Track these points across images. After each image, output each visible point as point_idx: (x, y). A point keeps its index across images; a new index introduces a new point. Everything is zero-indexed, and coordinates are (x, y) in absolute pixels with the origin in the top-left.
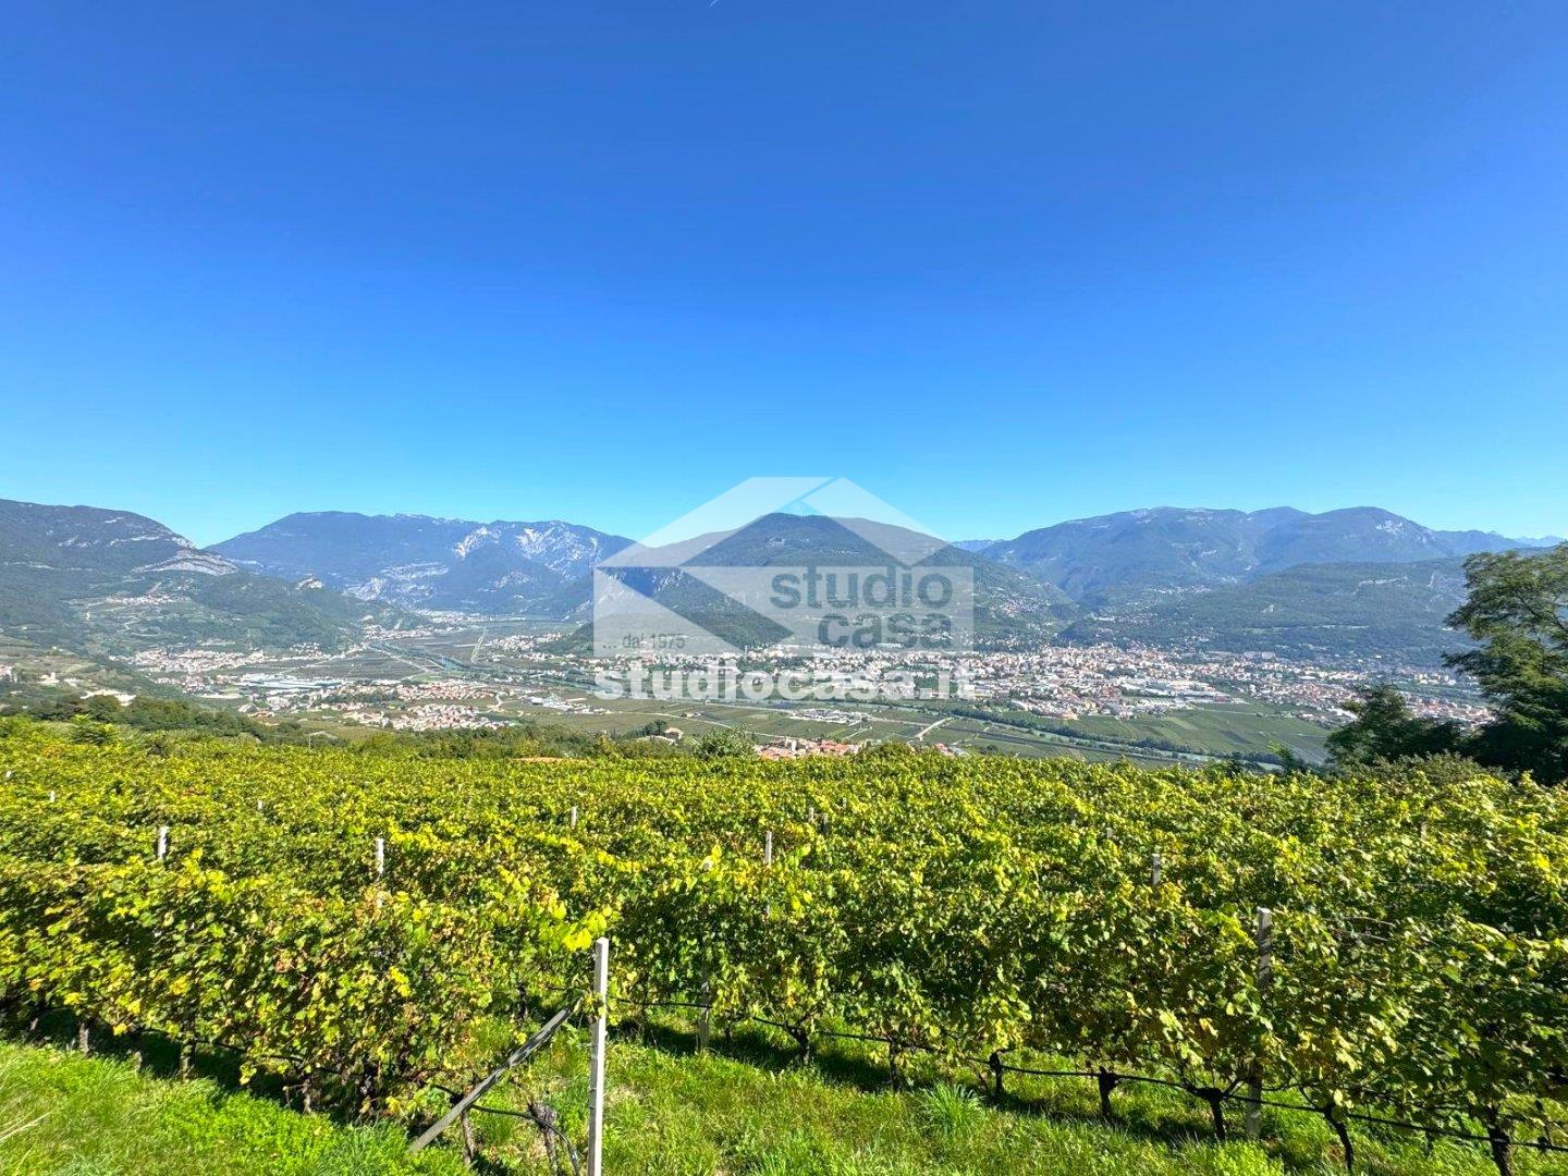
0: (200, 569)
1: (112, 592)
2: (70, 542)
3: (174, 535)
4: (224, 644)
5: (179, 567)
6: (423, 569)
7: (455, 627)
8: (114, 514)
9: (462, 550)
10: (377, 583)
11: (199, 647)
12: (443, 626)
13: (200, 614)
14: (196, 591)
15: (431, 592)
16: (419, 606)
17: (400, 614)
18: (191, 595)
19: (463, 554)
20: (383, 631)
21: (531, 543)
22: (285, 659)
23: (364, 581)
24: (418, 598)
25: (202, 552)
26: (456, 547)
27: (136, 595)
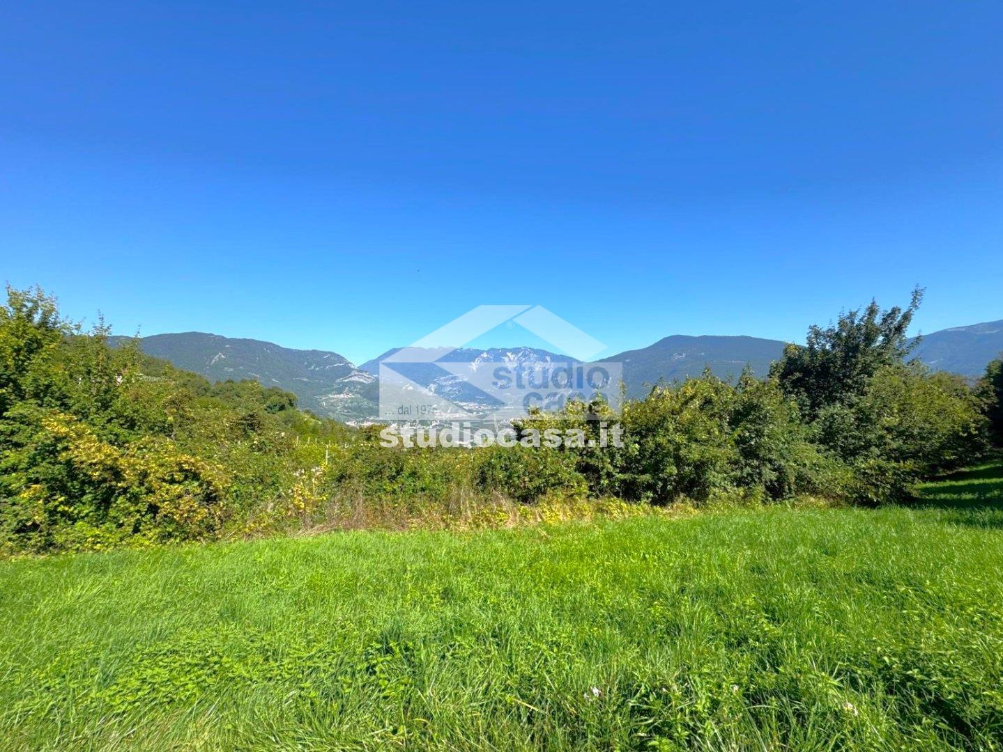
0: (360, 380)
1: (331, 392)
2: (313, 367)
3: (349, 363)
5: (353, 379)
8: (327, 353)
11: (368, 420)
18: (360, 394)
25: (359, 371)
27: (340, 393)
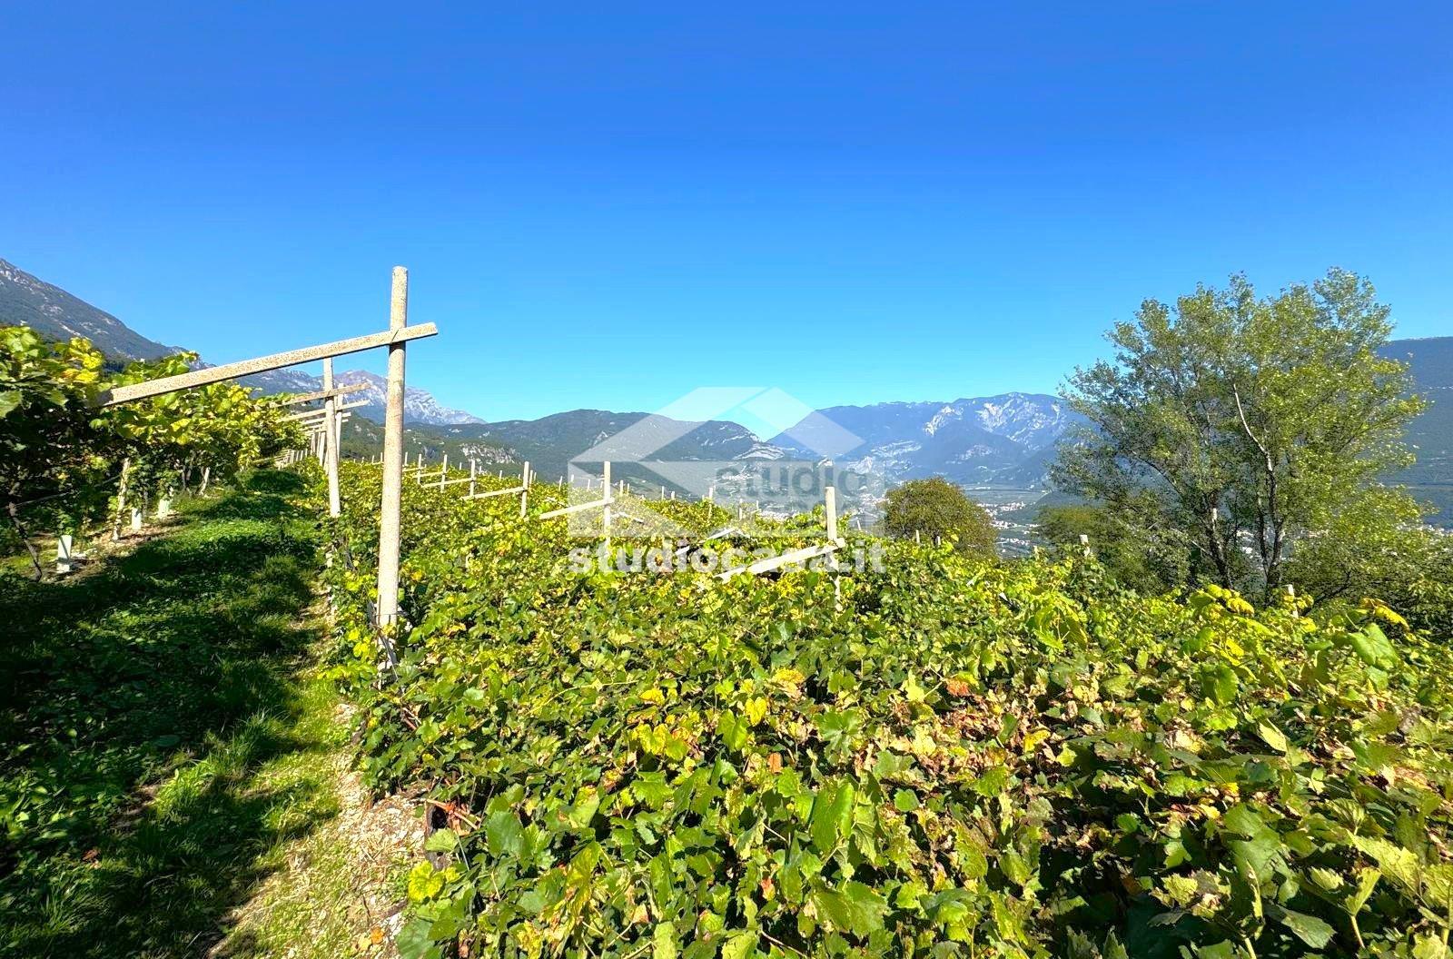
6: (901, 447)
9: (931, 428)
15: (909, 466)
19: (932, 432)
21: (992, 417)
26: (927, 426)
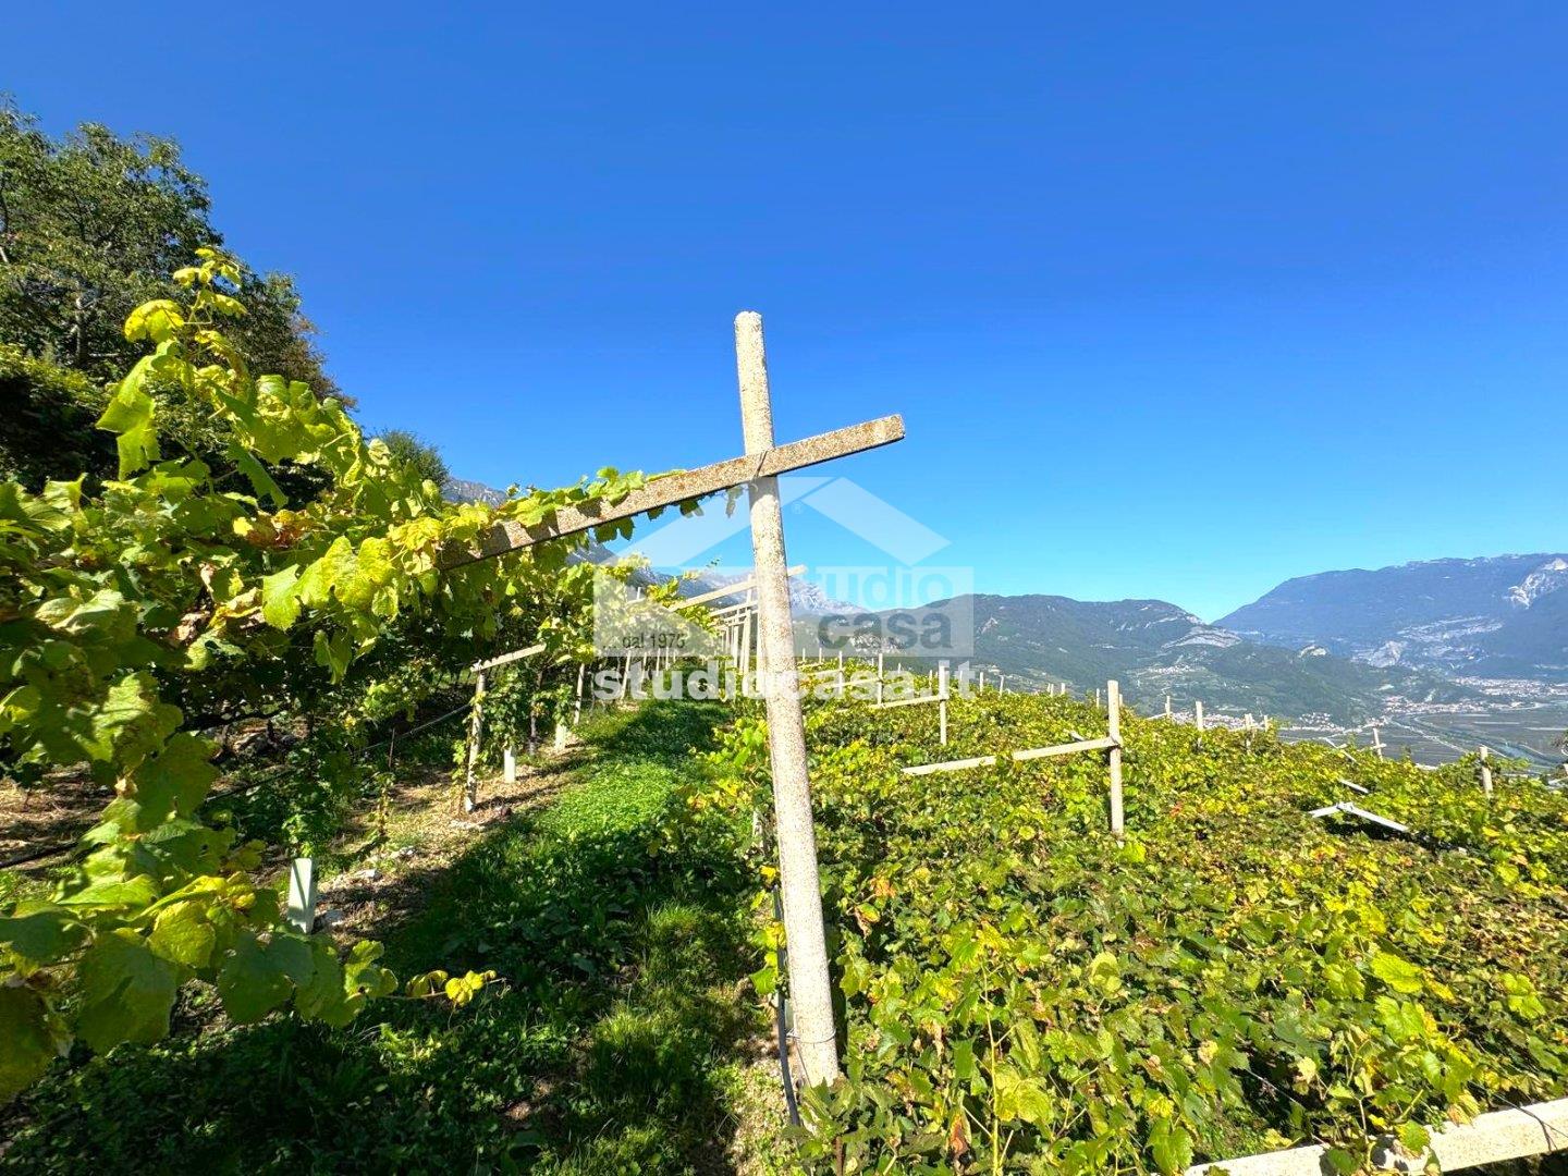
0: (1210, 642)
1: (1150, 664)
2: (1123, 627)
3: (1188, 615)
4: (1237, 709)
5: (1194, 641)
6: (1460, 626)
7: (1526, 702)
8: (1146, 602)
9: (1523, 595)
10: (1395, 648)
11: (1217, 712)
12: (1505, 699)
13: (1214, 682)
14: (1209, 662)
15: (1477, 655)
16: (1460, 673)
17: (1432, 684)
18: (1205, 665)
19: (1526, 602)
20: (1410, 703)
22: (1295, 728)
23: (1378, 645)
24: (1455, 663)
25: (1210, 627)
26: (1512, 593)
27: (1167, 666)
